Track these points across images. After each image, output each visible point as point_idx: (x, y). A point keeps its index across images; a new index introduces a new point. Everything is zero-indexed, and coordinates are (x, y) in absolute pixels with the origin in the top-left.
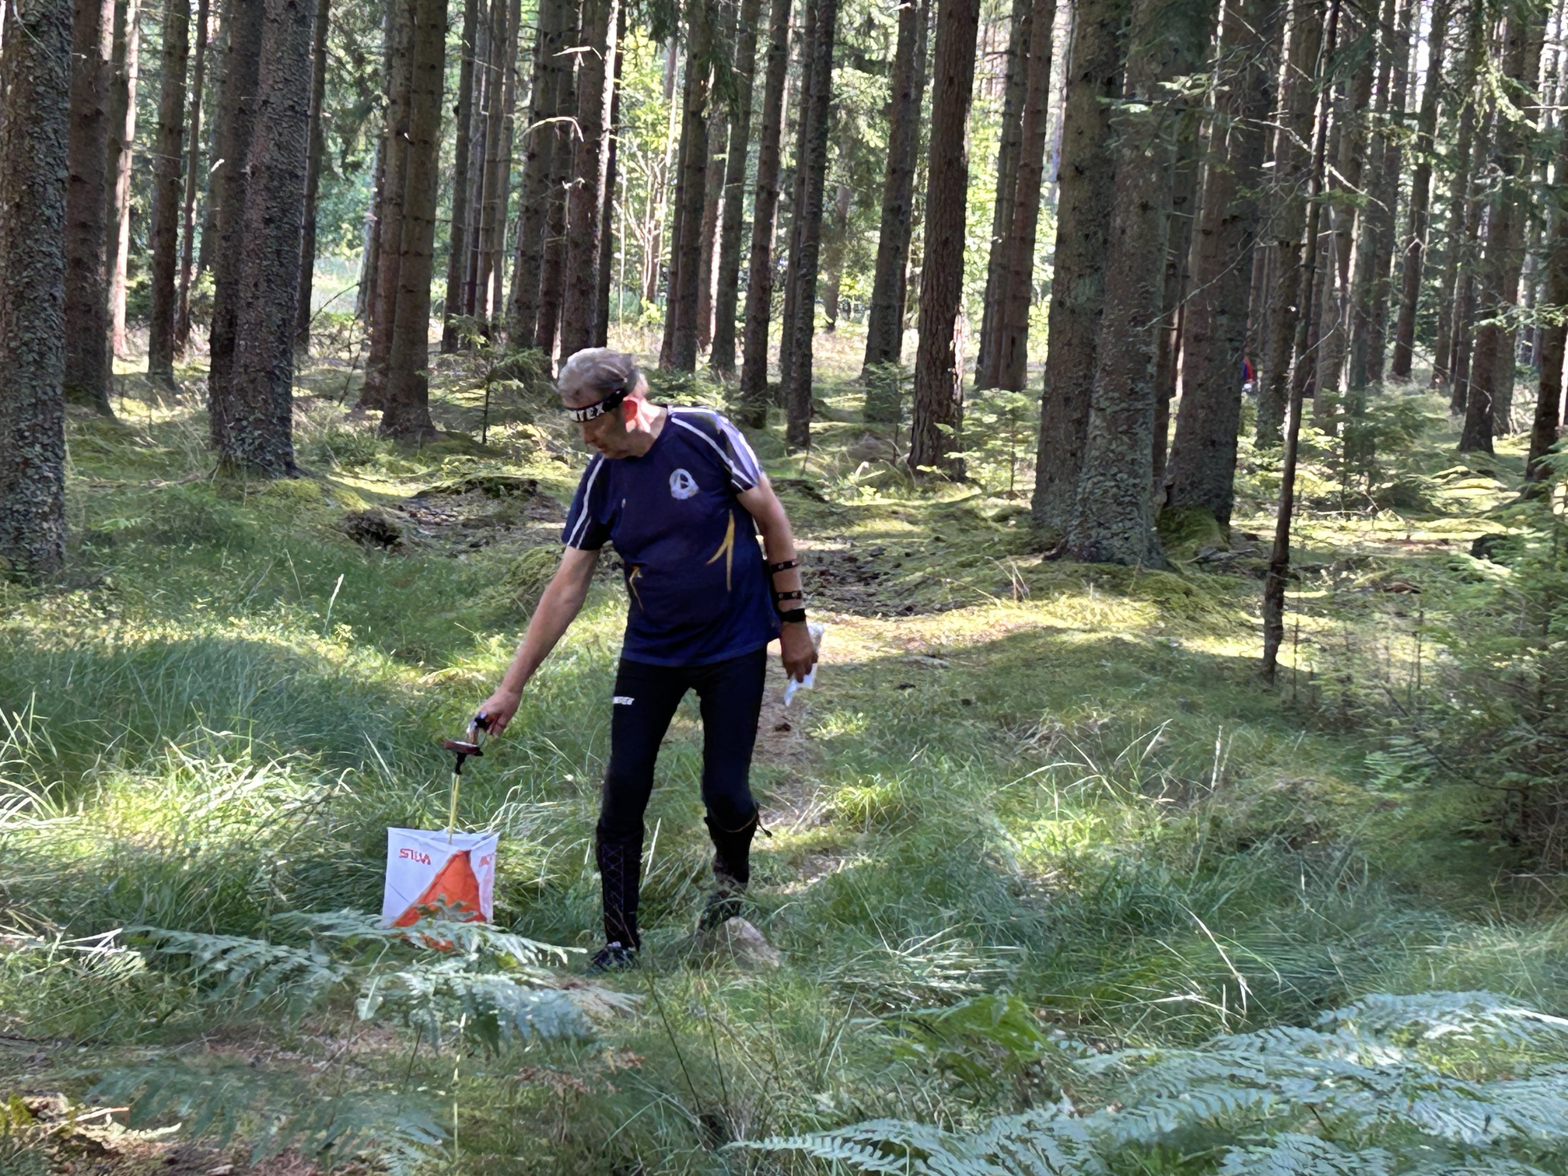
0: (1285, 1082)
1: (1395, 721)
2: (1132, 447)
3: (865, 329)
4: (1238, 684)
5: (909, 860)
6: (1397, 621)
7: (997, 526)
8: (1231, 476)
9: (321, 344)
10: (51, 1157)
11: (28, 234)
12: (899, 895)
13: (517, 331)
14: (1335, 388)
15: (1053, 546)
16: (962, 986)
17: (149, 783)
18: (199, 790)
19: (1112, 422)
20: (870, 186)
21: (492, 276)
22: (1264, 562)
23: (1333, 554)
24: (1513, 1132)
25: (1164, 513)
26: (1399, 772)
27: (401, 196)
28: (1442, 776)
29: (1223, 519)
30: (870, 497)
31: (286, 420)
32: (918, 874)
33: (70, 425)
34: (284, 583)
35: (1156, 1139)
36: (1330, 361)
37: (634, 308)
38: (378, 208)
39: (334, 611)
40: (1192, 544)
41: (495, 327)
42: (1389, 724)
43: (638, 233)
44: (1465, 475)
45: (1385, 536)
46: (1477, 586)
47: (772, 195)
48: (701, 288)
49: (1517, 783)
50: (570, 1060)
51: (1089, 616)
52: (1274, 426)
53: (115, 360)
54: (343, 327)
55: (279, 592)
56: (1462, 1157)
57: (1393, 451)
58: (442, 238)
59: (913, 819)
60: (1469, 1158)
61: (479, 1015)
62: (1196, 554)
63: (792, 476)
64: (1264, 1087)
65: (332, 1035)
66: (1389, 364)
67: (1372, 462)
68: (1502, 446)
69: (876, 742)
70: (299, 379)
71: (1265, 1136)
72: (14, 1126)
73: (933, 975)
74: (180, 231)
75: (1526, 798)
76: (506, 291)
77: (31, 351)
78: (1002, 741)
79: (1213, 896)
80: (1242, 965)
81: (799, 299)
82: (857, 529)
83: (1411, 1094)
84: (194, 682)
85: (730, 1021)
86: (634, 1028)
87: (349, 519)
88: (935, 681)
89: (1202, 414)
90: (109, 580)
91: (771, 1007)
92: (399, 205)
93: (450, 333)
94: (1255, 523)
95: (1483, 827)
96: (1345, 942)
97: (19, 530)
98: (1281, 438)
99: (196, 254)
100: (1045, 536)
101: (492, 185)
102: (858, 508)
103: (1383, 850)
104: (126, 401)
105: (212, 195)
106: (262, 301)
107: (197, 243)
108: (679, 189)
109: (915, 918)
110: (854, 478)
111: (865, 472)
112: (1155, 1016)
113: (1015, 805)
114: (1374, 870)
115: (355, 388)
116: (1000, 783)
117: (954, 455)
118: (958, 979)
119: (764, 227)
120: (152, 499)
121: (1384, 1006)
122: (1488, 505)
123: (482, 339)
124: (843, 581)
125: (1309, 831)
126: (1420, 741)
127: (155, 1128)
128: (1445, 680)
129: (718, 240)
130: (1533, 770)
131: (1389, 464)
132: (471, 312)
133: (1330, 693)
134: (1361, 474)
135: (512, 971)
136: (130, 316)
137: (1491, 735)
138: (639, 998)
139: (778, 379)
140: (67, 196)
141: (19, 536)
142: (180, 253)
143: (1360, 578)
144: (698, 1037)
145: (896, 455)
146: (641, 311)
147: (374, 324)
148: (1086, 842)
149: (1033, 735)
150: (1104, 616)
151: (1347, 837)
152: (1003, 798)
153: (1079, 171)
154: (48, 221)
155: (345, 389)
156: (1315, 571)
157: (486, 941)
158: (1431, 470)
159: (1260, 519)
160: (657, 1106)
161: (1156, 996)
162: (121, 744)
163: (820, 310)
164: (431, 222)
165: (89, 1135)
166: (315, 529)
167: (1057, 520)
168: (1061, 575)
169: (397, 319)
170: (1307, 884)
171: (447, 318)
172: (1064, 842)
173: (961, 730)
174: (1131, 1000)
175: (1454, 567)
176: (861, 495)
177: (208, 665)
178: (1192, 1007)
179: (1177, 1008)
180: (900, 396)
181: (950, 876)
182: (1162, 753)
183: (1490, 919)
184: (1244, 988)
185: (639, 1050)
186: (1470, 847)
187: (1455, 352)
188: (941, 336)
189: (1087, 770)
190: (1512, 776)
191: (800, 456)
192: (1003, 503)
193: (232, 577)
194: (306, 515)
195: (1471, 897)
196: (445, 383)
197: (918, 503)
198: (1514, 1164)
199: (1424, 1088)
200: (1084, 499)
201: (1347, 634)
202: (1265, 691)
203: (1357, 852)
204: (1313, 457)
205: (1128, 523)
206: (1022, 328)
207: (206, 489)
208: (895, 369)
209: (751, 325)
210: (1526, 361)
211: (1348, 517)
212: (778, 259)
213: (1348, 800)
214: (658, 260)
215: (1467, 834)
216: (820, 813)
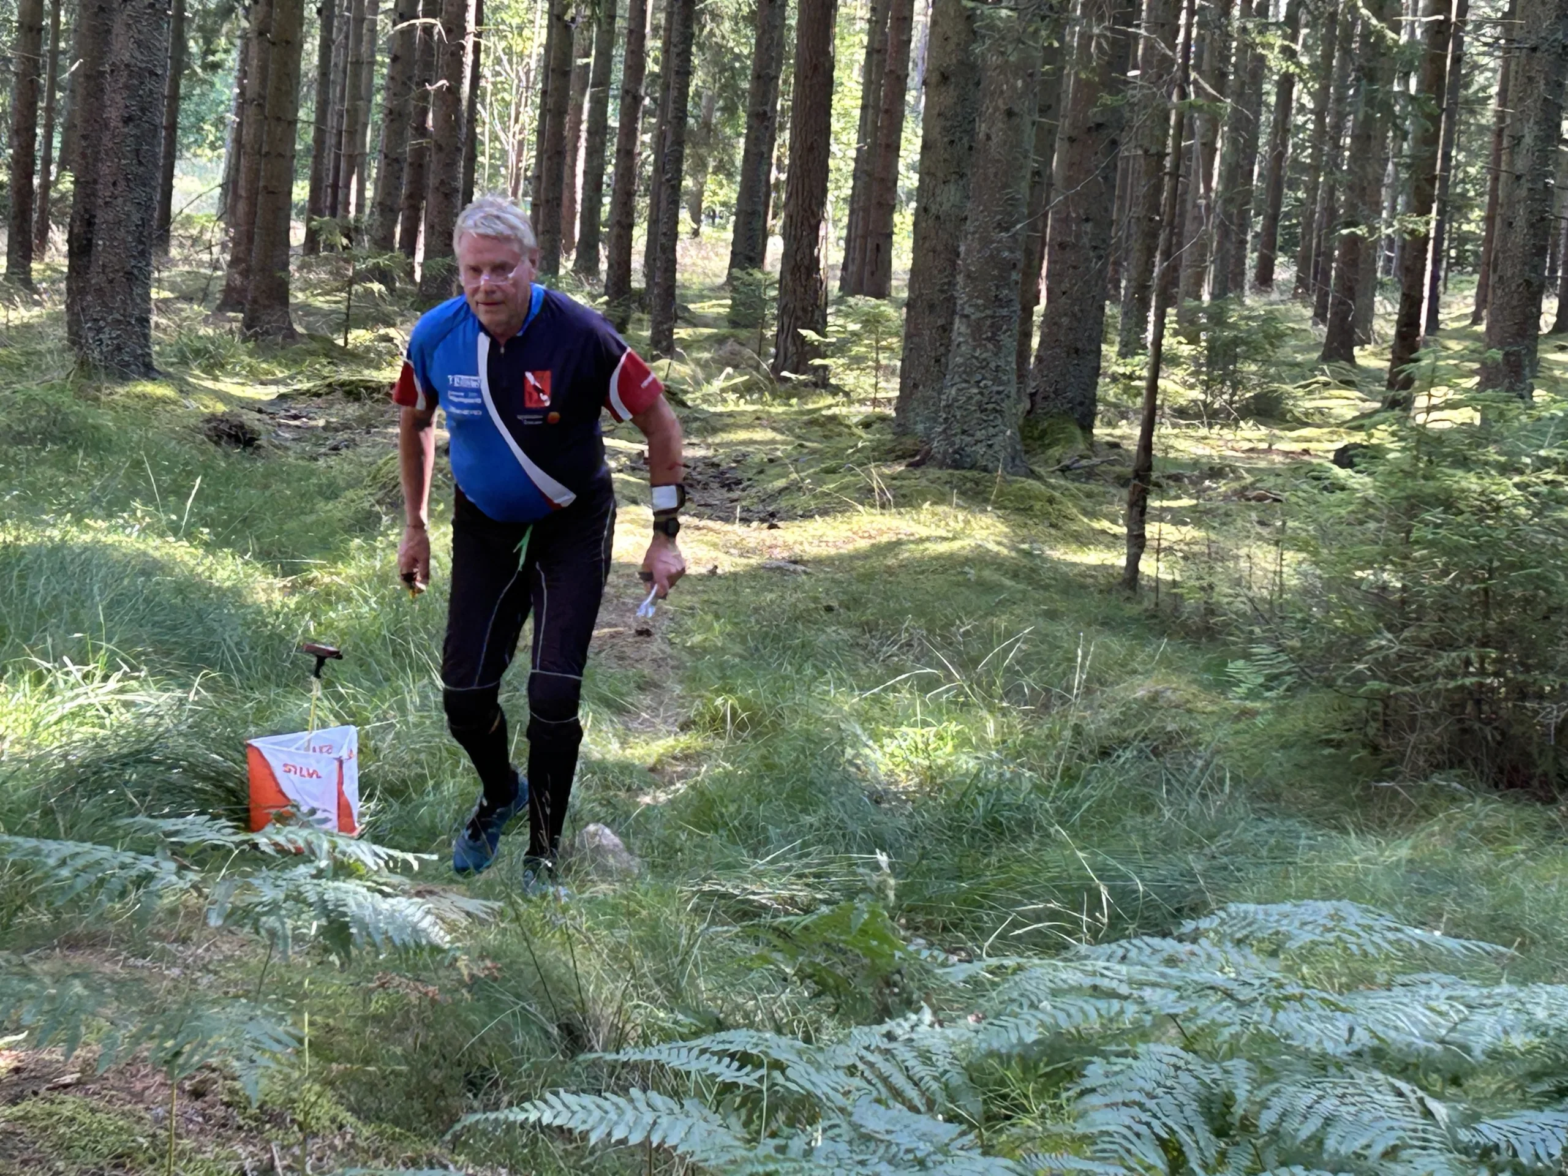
0: (1147, 992)
1: (1257, 630)
2: (996, 354)
3: (729, 235)
4: (1101, 592)
5: (771, 767)
6: (1259, 529)
7: (862, 433)
8: (1094, 386)
9: (181, 246)
12: (759, 801)
13: (380, 234)
14: (1199, 298)
15: (917, 453)
17: (3, 687)
18: (51, 692)
19: (976, 329)
20: (735, 92)
21: (355, 178)
22: (1128, 470)
23: (1196, 463)
24: (1376, 1042)
25: (1027, 420)
26: (1261, 680)
27: (263, 97)
28: (1305, 684)
29: (1087, 427)
30: (733, 404)
31: (144, 321)
32: (779, 781)
34: (140, 485)
35: (1017, 1049)
36: (1194, 270)
38: (240, 110)
39: (191, 514)
40: (1056, 452)
41: (358, 229)
42: (1252, 632)
43: (502, 136)
44: (1326, 385)
45: (1247, 446)
46: (1339, 495)
47: (637, 100)
48: (566, 192)
49: (1378, 692)
50: (425, 967)
51: (952, 523)
52: (1138, 334)
54: (204, 229)
55: (135, 493)
56: (1324, 1068)
57: (1255, 361)
58: (304, 139)
59: (775, 725)
60: (1332, 1070)
61: (331, 922)
62: (1059, 462)
64: (1126, 998)
65: (184, 941)
66: (1250, 275)
67: (1235, 371)
68: (1364, 357)
69: (738, 648)
70: (159, 280)
71: (1127, 1047)
74: (40, 131)
75: (1386, 706)
76: (369, 193)
78: (865, 647)
79: (1075, 804)
80: (1103, 872)
81: (663, 205)
82: (721, 437)
83: (1276, 1005)
84: (48, 584)
85: (589, 929)
86: (491, 937)
87: (208, 421)
88: (799, 587)
89: (1065, 321)
91: (630, 914)
92: (261, 106)
93: (312, 236)
94: (1117, 432)
95: (1343, 736)
96: (1206, 851)
98: (1144, 347)
99: (56, 154)
100: (909, 442)
101: (356, 86)
102: (721, 415)
103: (1245, 758)
105: (72, 94)
106: (120, 200)
107: (57, 142)
108: (544, 93)
109: (776, 825)
110: (718, 384)
111: (729, 377)
112: (1015, 924)
113: (877, 712)
114: (1236, 780)
115: (216, 291)
116: (863, 689)
117: (817, 362)
119: (629, 132)
120: (8, 399)
121: (1246, 915)
122: (1350, 414)
123: (345, 241)
124: (706, 487)
125: (1171, 739)
126: (1282, 650)
128: (1306, 592)
129: (582, 144)
130: (1394, 679)
131: (1251, 373)
132: (334, 214)
133: (1192, 602)
134: (1223, 383)
135: (360, 878)
137: (1353, 643)
138: (497, 905)
139: (642, 285)
142: (39, 152)
143: (1223, 487)
144: (555, 944)
145: (760, 361)
147: (235, 226)
148: (949, 748)
149: (895, 642)
150: (967, 522)
151: (1208, 745)
152: (865, 704)
153: (945, 78)
155: (206, 290)
156: (1178, 479)
157: (335, 847)
158: (1293, 380)
159: (1122, 428)
160: (514, 1014)
161: (1017, 903)
163: (684, 215)
164: (293, 122)
166: (173, 431)
167: (920, 427)
168: (924, 482)
169: (259, 221)
170: (1168, 792)
171: (309, 220)
172: (925, 751)
173: (823, 637)
174: (992, 908)
175: (1317, 476)
176: (724, 401)
177: (63, 568)
178: (1053, 915)
179: (1038, 917)
180: (765, 302)
181: (812, 783)
182: (1024, 660)
183: (1350, 828)
184: (1105, 895)
185: (496, 958)
186: (1330, 756)
187: (1317, 263)
188: (805, 242)
189: (949, 677)
190: (1373, 684)
191: (664, 362)
192: (868, 409)
193: (88, 480)
194: (164, 417)
195: (1332, 806)
196: (307, 286)
197: (781, 409)
198: (1378, 1075)
199: (1287, 999)
200: (948, 406)
201: (1210, 543)
202: (1128, 599)
203: (1218, 760)
204: (1178, 365)
205: (991, 431)
206: (888, 236)
207: (62, 389)
208: (759, 275)
209: (616, 230)
210: (1387, 272)
211: (1211, 426)
212: (643, 164)
213: (1209, 709)
214: (522, 165)
215: (1328, 743)
216: (681, 719)
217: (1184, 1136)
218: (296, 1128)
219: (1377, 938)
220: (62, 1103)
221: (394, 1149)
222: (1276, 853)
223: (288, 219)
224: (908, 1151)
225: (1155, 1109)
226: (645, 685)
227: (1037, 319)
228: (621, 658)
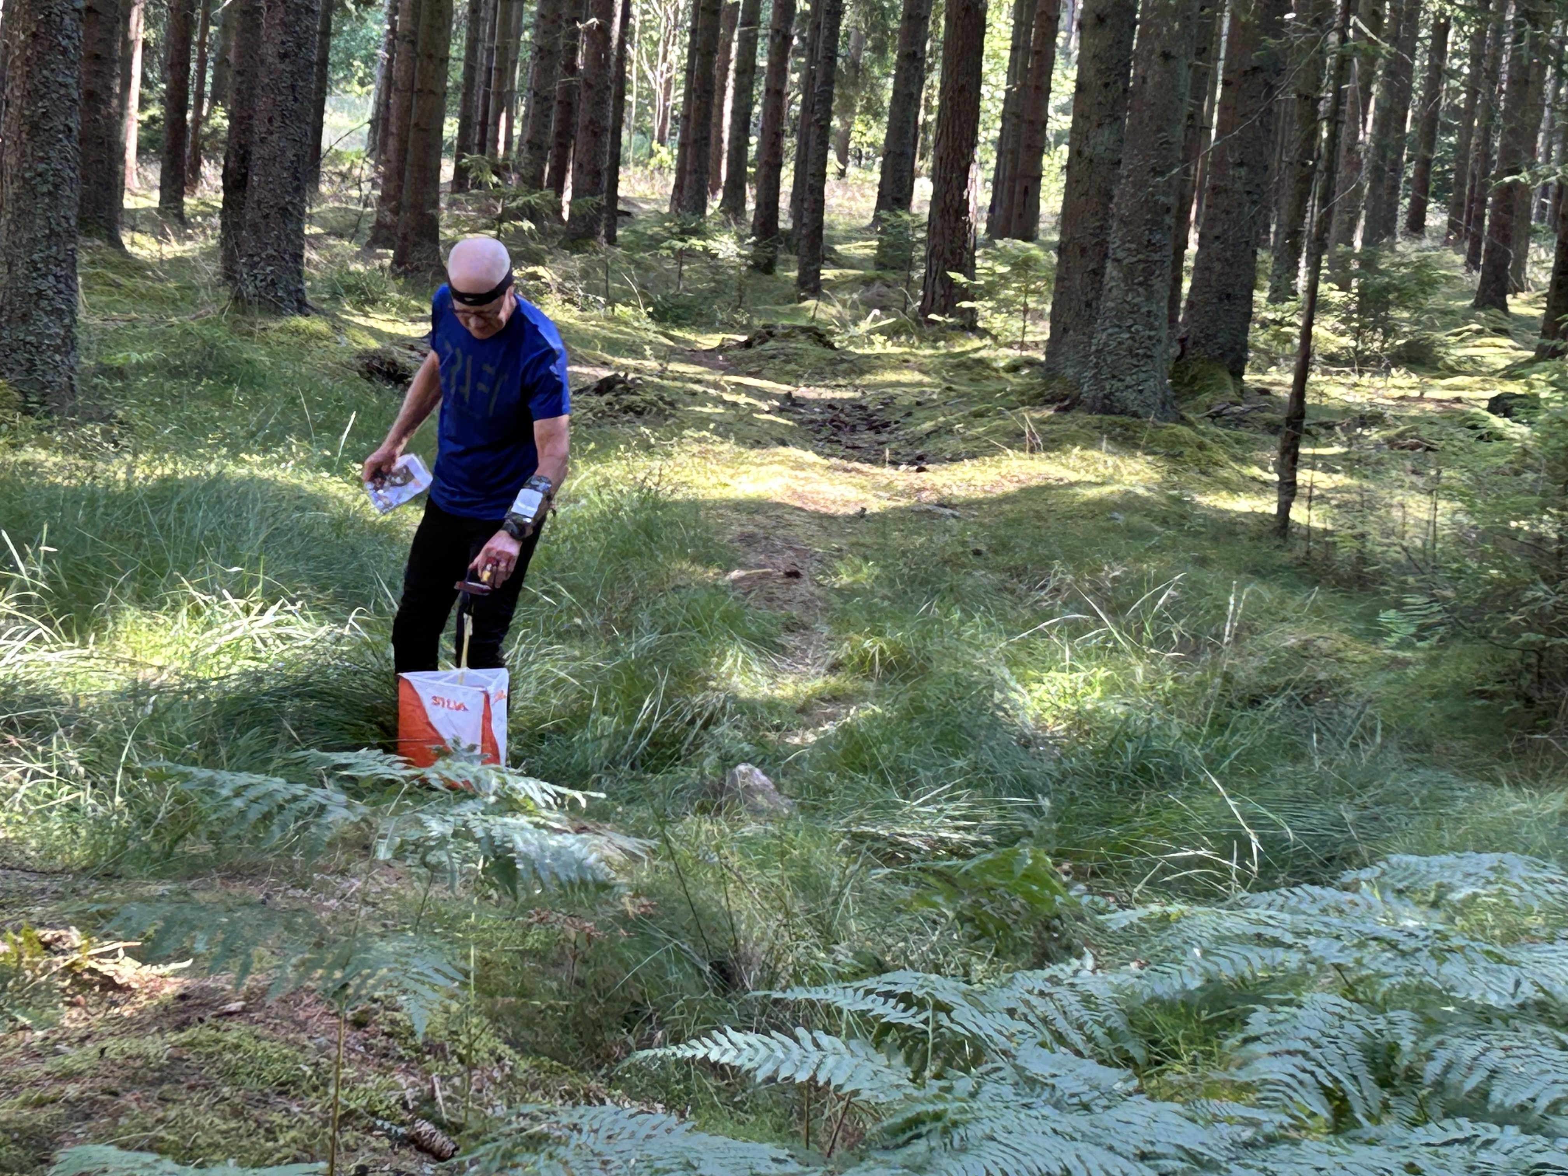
0: (1311, 941)
1: (1411, 580)
2: (1148, 299)
3: (876, 177)
4: (1251, 539)
5: (920, 710)
6: (1414, 478)
7: (1010, 376)
8: (1246, 331)
9: (331, 181)
10: (63, 990)
11: (46, 65)
12: (909, 744)
13: (530, 172)
14: (1351, 244)
15: (1066, 397)
16: (971, 838)
17: (161, 619)
18: (209, 625)
19: (1129, 273)
20: (884, 32)
21: (503, 116)
22: (1279, 417)
23: (1346, 411)
24: (1541, 995)
25: (1176, 366)
26: (1413, 630)
27: (414, 33)
28: (1456, 635)
29: (1237, 374)
30: (881, 346)
31: (298, 257)
32: (928, 724)
33: (83, 258)
34: (296, 421)
35: (1179, 997)
36: (1346, 217)
37: (645, 151)
38: (391, 47)
39: (345, 450)
40: (1205, 398)
41: (506, 168)
42: (1405, 582)
43: (650, 75)
44: (1479, 333)
45: (1398, 393)
46: (1496, 445)
47: (788, 39)
48: (713, 132)
49: (1533, 643)
50: (581, 903)
51: (1101, 468)
52: (1288, 280)
53: (127, 195)
54: (353, 165)
55: (289, 430)
56: (1489, 1021)
57: (1407, 308)
58: (456, 74)
59: (923, 668)
60: (1497, 1022)
61: (497, 858)
62: (1209, 408)
63: (802, 322)
64: (1290, 947)
65: (343, 873)
66: (1401, 222)
67: (1387, 318)
68: (1517, 305)
69: (886, 591)
70: (311, 216)
71: (1291, 995)
72: (26, 959)
73: (942, 825)
74: (193, 66)
75: (1541, 658)
76: (517, 131)
77: (46, 182)
78: (1012, 592)
79: (1223, 752)
80: (1253, 820)
81: (813, 143)
82: (869, 378)
83: (1440, 956)
84: (204, 517)
85: (740, 868)
86: (644, 875)
87: (359, 357)
88: (947, 530)
89: (1217, 266)
90: (120, 414)
91: (783, 854)
92: (413, 43)
93: (461, 173)
94: (1267, 378)
95: (1497, 687)
96: (1358, 801)
97: (31, 361)
98: (1295, 293)
99: (208, 88)
100: (1058, 387)
101: (506, 22)
102: (868, 356)
103: (1396, 708)
104: (138, 237)
105: (225, 29)
106: (275, 137)
107: (209, 79)
108: (693, 32)
109: (926, 768)
110: (865, 326)
111: (876, 319)
112: (1164, 871)
113: (1023, 656)
114: (1386, 729)
115: (366, 227)
116: (1011, 634)
117: (966, 304)
118: (967, 829)
119: (778, 71)
120: (163, 333)
121: (1408, 865)
122: (1502, 363)
123: (495, 179)
124: (853, 429)
125: (1320, 689)
126: (1434, 599)
127: (167, 963)
128: (1460, 541)
129: (730, 83)
130: (1550, 632)
131: (1403, 320)
132: (482, 151)
133: (1346, 550)
134: (1374, 330)
135: (529, 813)
136: (141, 150)
137: (1509, 594)
138: (654, 843)
139: (789, 226)
140: (82, 27)
141: (31, 368)
142: (192, 88)
143: (1374, 434)
144: (708, 883)
145: (907, 303)
146: (652, 154)
147: (386, 163)
148: (1098, 694)
149: (1043, 587)
150: (1116, 468)
151: (1359, 695)
152: (1013, 649)
153: (1101, 20)
154: (65, 52)
155: (356, 226)
156: (1329, 427)
157: (504, 783)
158: (1445, 327)
159: (1273, 375)
160: (668, 951)
161: (1166, 850)
162: (132, 578)
163: (832, 156)
164: (445, 60)
165: (100, 968)
166: (325, 366)
167: (1070, 372)
168: (1074, 427)
169: (409, 158)
170: (1319, 742)
171: (459, 158)
172: (1074, 694)
173: (970, 581)
174: (1141, 854)
175: (1472, 424)
176: (871, 343)
177: (219, 501)
178: (1202, 862)
179: (1188, 863)
180: (914, 244)
181: (960, 726)
182: (1173, 606)
183: (1504, 780)
184: (1255, 845)
185: (650, 895)
186: (1483, 707)
187: (1470, 209)
188: (955, 183)
189: (1099, 621)
190: (1528, 636)
191: (810, 303)
192: (1015, 353)
193: (243, 413)
194: (317, 353)
195: (1484, 758)
196: (456, 223)
197: (928, 352)
198: (1542, 1028)
199: (1451, 950)
200: (1098, 351)
201: (1361, 491)
202: (1278, 547)
203: (1369, 710)
204: (1329, 312)
205: (1142, 376)
206: (1035, 178)
207: (219, 324)
208: (906, 217)
209: (763, 171)
210: (1541, 219)
211: (1361, 373)
212: (791, 102)
213: (1360, 658)
214: (670, 103)
215: (1481, 694)
216: (829, 661)
217: (1349, 1086)
218: (455, 1059)
219: (1540, 890)
220: (227, 1030)
221: (552, 1083)
222: (1429, 804)
223: (439, 157)
224: (1072, 1096)
225: (1320, 1058)
226: (792, 627)
227: (1189, 263)
228: (771, 600)
